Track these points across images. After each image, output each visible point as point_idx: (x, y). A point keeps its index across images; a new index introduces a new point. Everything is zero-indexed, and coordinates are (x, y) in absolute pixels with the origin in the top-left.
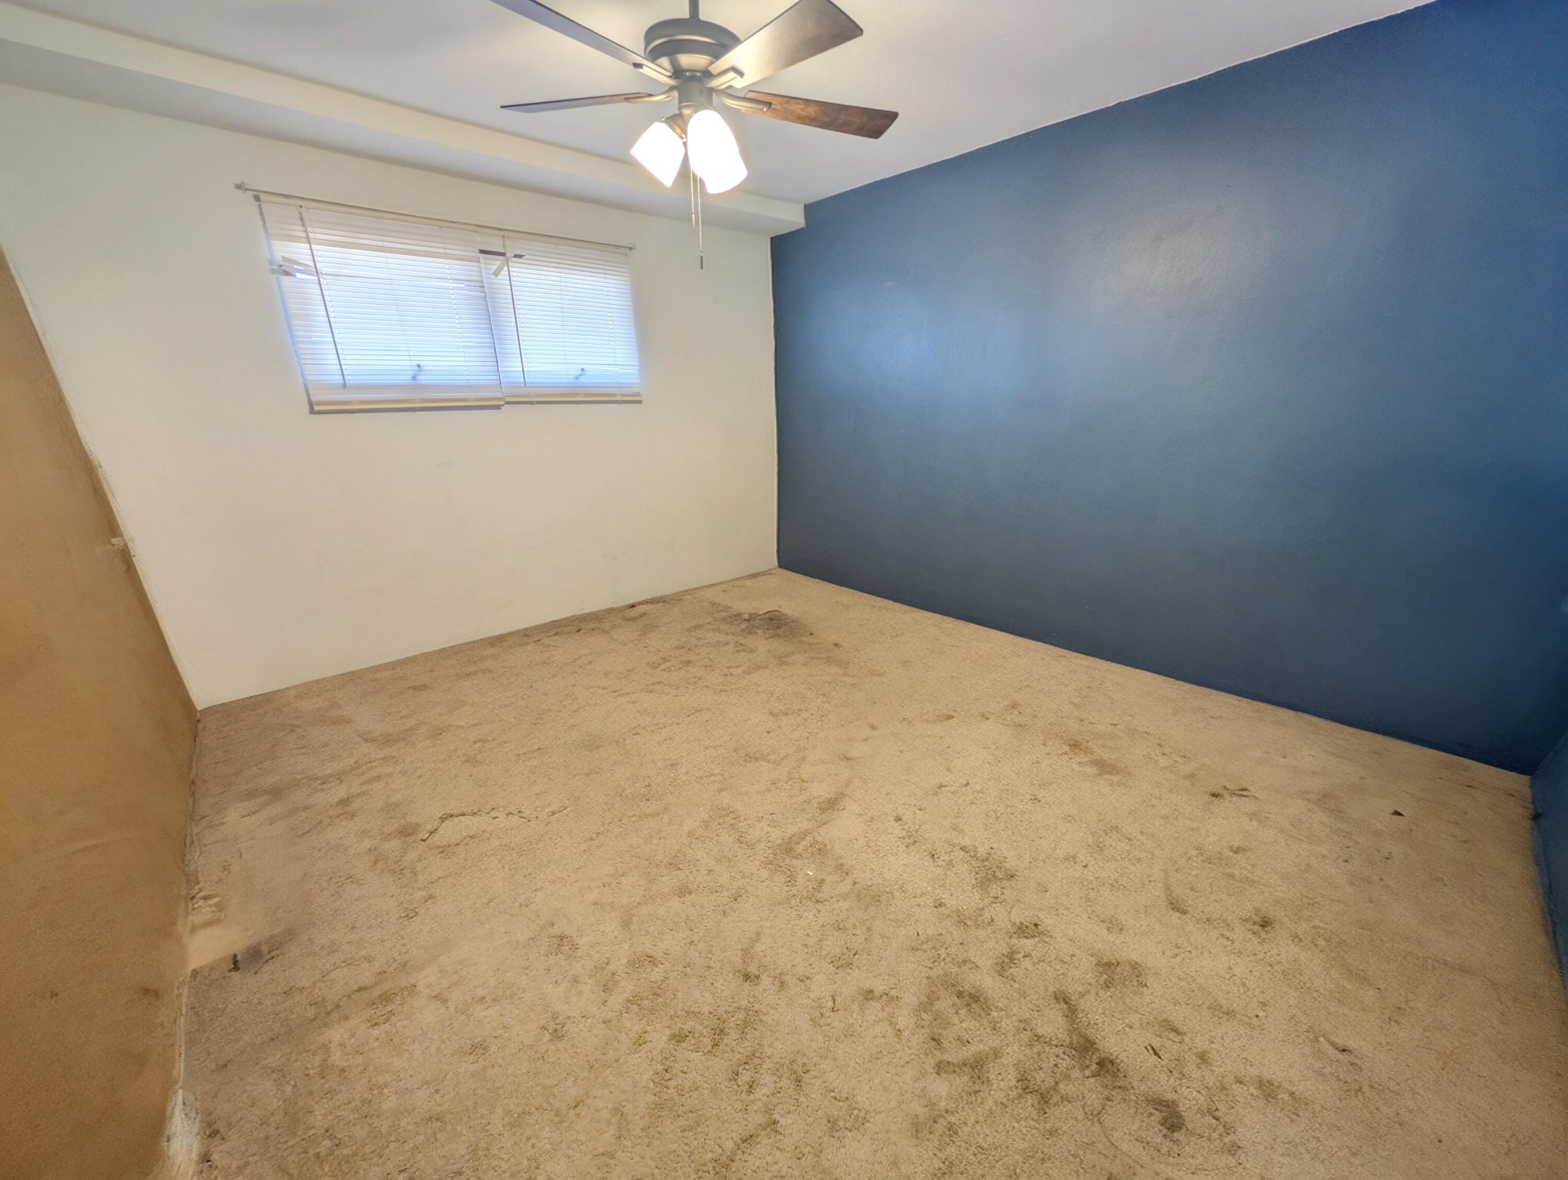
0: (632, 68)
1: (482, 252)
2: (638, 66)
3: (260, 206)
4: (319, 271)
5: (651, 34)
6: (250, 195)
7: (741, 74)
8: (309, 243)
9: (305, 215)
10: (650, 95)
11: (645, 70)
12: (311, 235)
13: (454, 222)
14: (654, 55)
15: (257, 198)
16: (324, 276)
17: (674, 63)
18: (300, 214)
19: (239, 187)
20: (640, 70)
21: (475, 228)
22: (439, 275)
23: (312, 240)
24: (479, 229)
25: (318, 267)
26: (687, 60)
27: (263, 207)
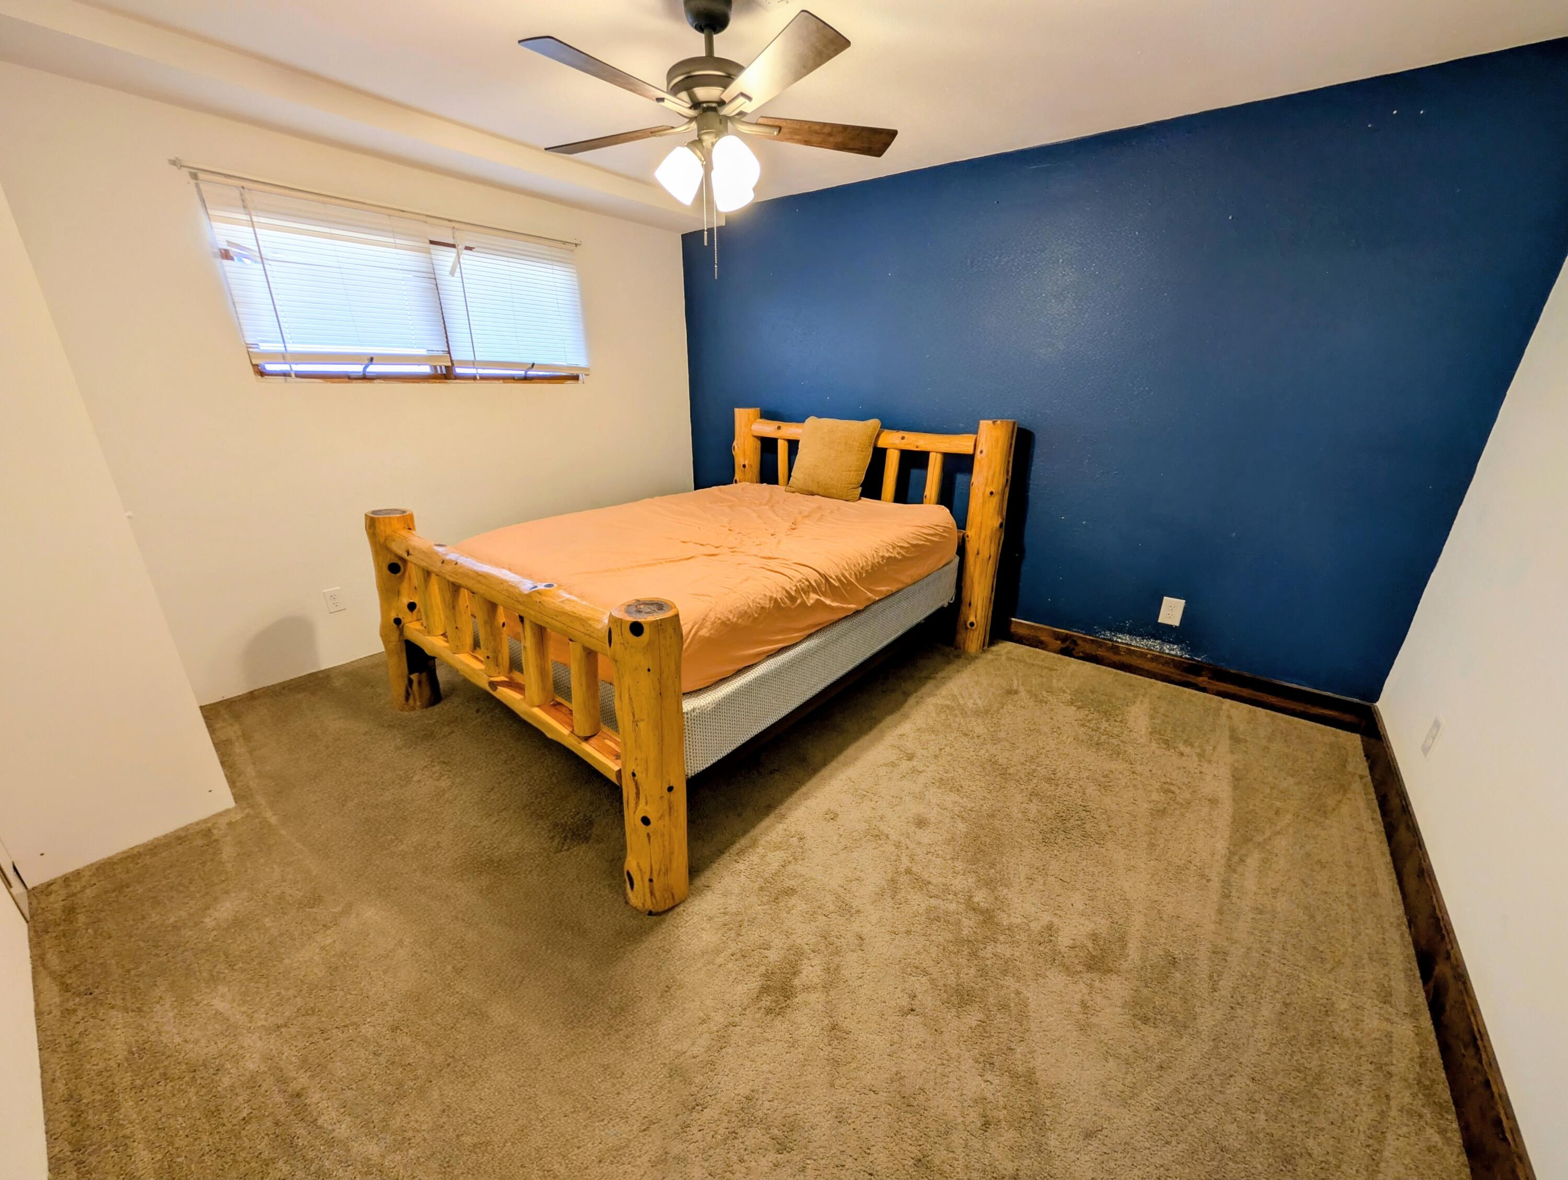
0: (656, 103)
1: (432, 242)
2: (660, 100)
3: (197, 185)
4: (264, 256)
5: (672, 73)
6: (185, 171)
7: (749, 98)
8: (253, 227)
9: (247, 196)
10: (673, 128)
11: (666, 104)
12: (255, 219)
13: (403, 211)
14: (675, 90)
15: (194, 176)
16: (270, 262)
17: (692, 97)
18: (241, 194)
19: (174, 163)
20: (662, 104)
21: (424, 218)
22: (387, 266)
23: (255, 224)
24: (429, 219)
25: (262, 252)
26: (703, 93)
27: (202, 186)
